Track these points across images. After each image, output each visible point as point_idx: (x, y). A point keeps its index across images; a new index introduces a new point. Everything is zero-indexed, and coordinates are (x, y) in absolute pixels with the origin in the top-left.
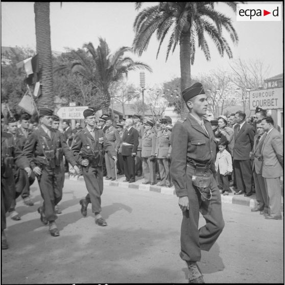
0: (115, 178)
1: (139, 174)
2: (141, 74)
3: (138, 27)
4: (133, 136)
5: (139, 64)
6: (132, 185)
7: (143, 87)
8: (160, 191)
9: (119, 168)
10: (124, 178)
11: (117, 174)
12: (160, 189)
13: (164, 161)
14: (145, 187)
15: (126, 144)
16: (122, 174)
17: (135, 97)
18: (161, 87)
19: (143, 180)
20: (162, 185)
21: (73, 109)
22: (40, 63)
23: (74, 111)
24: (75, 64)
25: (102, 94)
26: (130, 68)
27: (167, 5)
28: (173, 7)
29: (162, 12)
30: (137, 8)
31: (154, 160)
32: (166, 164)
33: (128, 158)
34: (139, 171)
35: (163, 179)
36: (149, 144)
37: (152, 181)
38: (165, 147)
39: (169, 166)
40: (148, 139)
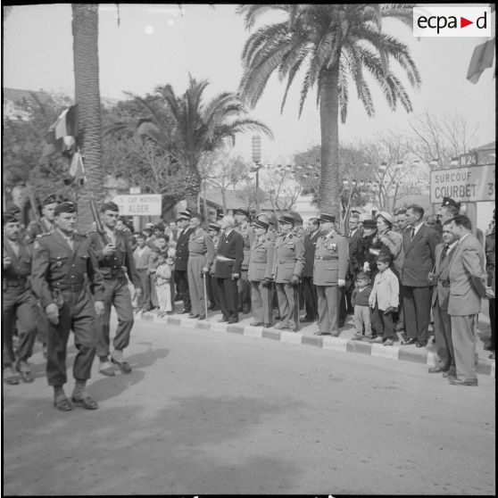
0: (205, 316)
1: (245, 309)
2: (253, 138)
3: (249, 58)
4: (234, 244)
5: (251, 122)
6: (233, 327)
7: (257, 162)
8: (279, 339)
9: (211, 298)
10: (220, 316)
11: (209, 309)
12: (279, 335)
13: (286, 288)
14: (254, 331)
15: (222, 258)
16: (216, 310)
17: (243, 178)
18: (289, 162)
19: (252, 320)
20: (283, 328)
21: (136, 199)
22: (81, 121)
23: (139, 202)
24: (142, 121)
25: (187, 172)
26: (235, 128)
27: (299, 22)
28: (309, 24)
29: (290, 34)
30: (248, 27)
31: (270, 285)
32: (290, 292)
33: (225, 281)
34: (246, 305)
35: (285, 317)
36: (261, 258)
37: (267, 321)
38: (289, 265)
39: (295, 296)
40: (260, 250)
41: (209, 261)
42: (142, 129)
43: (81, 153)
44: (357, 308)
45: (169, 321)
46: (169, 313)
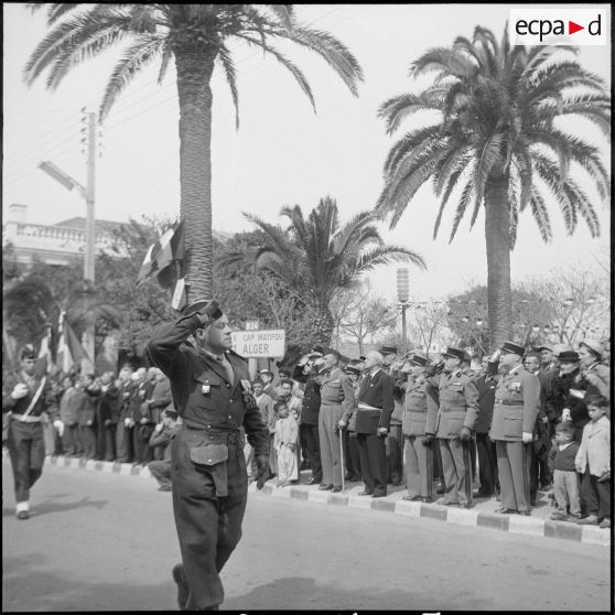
0: (341, 487)
1: (395, 480)
2: (399, 272)
4: (381, 388)
5: (396, 250)
6: (380, 502)
7: (403, 301)
8: (445, 518)
9: (349, 465)
10: (361, 488)
12: (445, 513)
13: (451, 445)
14: (410, 508)
15: (364, 406)
16: (356, 481)
17: (386, 324)
18: (444, 307)
19: (406, 493)
20: (450, 504)
21: (253, 336)
22: (187, 240)
23: (255, 341)
24: (261, 251)
25: (317, 314)
26: (376, 259)
27: (456, 124)
28: (469, 126)
29: (446, 139)
30: (391, 130)
33: (368, 437)
34: (395, 474)
36: (418, 406)
38: (457, 413)
39: (465, 458)
40: (417, 394)
41: (347, 412)
42: (263, 260)
43: (186, 280)
44: (557, 474)
45: (293, 493)
46: (294, 482)
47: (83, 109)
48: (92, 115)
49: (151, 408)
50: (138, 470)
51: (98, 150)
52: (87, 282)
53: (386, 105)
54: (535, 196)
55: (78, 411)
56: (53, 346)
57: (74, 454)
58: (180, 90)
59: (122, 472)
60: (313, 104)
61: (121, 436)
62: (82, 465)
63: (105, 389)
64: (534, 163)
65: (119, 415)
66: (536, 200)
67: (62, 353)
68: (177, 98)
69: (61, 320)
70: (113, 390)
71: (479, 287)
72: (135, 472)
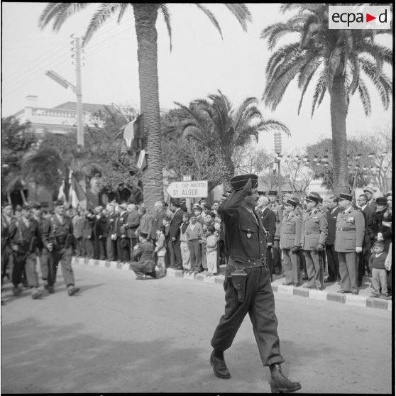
1: (277, 272)
2: (275, 135)
3: (272, 70)
4: (268, 219)
5: (273, 122)
7: (278, 154)
8: (308, 296)
12: (308, 293)
13: (312, 254)
14: (287, 290)
17: (267, 166)
18: (303, 152)
19: (284, 280)
20: (310, 287)
21: (188, 185)
22: (145, 126)
23: (189, 187)
24: (187, 125)
25: (224, 163)
26: (261, 128)
27: (311, 42)
28: (320, 42)
29: (305, 51)
30: (271, 47)
31: (299, 252)
32: (316, 258)
34: (277, 268)
35: (312, 278)
36: (290, 230)
37: (296, 281)
38: (316, 235)
39: (320, 261)
40: (290, 223)
42: (188, 131)
43: (146, 150)
44: (374, 271)
45: (216, 281)
46: (215, 274)
47: (72, 36)
48: (77, 39)
49: (126, 229)
50: (121, 266)
51: (82, 62)
52: (79, 146)
53: (266, 30)
54: (362, 86)
55: (82, 230)
56: (66, 191)
57: (80, 255)
58: (137, 31)
59: (112, 267)
60: (221, 33)
61: (109, 245)
62: (86, 262)
63: (98, 217)
64: (361, 64)
65: (108, 233)
66: (362, 88)
67: (72, 196)
68: (136, 36)
69: (70, 176)
70: (103, 217)
71: (326, 139)
72: (119, 267)
